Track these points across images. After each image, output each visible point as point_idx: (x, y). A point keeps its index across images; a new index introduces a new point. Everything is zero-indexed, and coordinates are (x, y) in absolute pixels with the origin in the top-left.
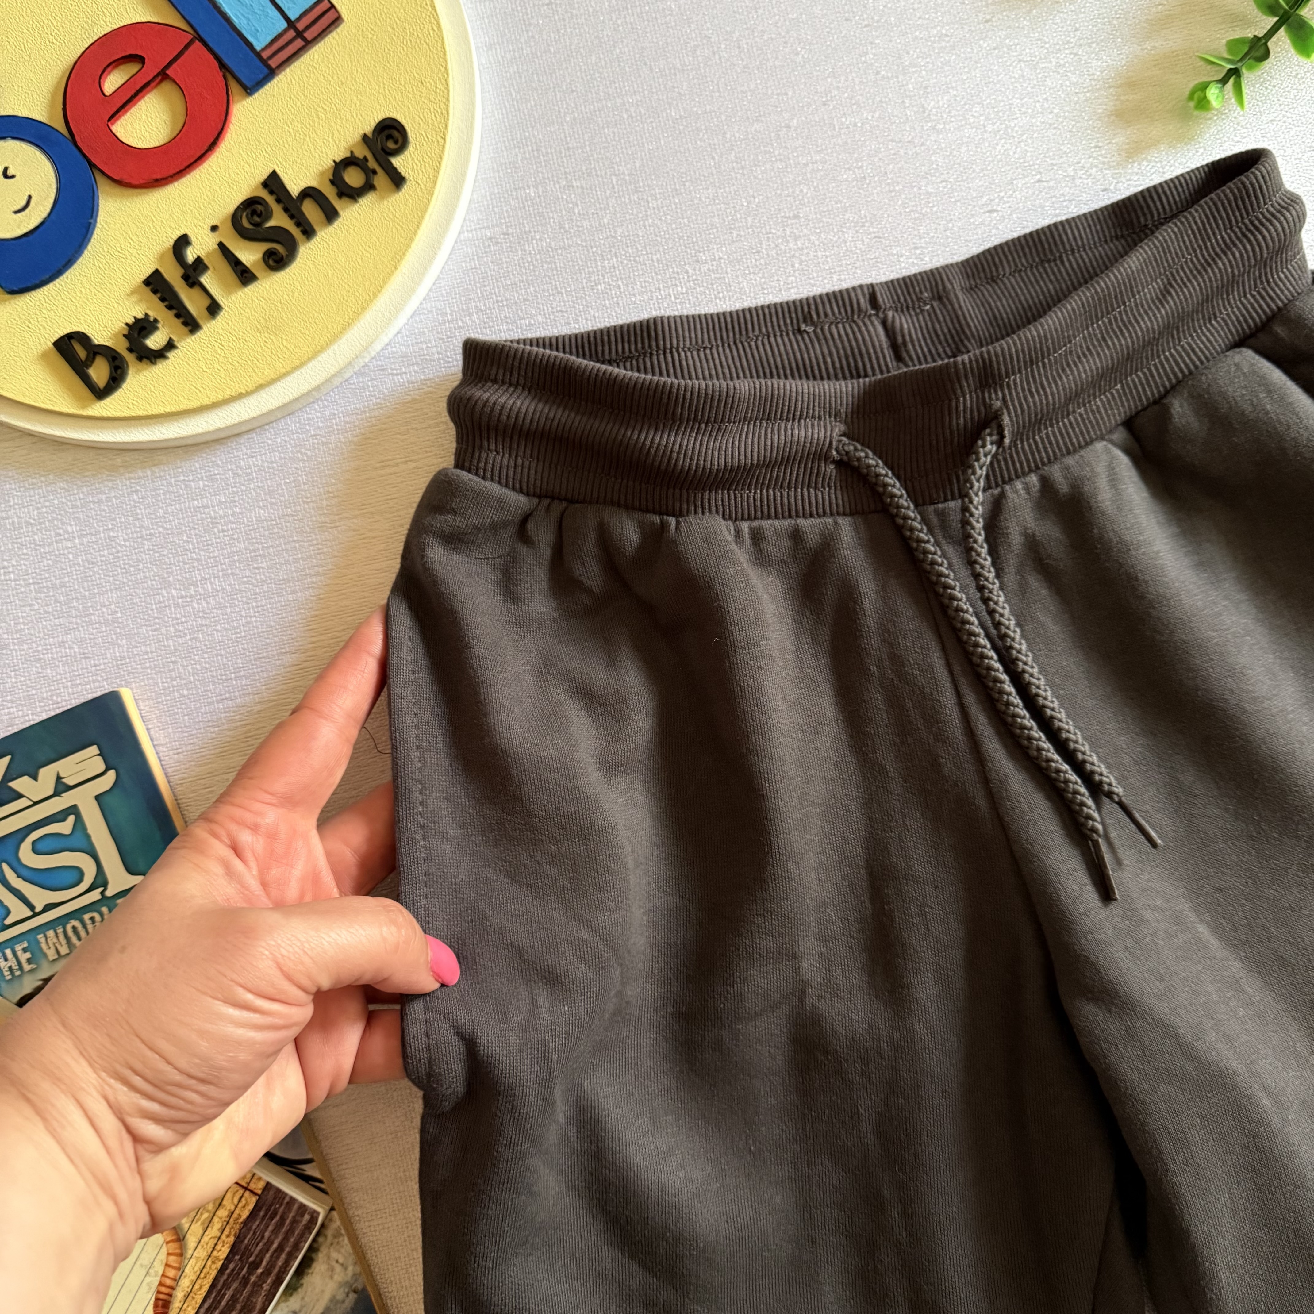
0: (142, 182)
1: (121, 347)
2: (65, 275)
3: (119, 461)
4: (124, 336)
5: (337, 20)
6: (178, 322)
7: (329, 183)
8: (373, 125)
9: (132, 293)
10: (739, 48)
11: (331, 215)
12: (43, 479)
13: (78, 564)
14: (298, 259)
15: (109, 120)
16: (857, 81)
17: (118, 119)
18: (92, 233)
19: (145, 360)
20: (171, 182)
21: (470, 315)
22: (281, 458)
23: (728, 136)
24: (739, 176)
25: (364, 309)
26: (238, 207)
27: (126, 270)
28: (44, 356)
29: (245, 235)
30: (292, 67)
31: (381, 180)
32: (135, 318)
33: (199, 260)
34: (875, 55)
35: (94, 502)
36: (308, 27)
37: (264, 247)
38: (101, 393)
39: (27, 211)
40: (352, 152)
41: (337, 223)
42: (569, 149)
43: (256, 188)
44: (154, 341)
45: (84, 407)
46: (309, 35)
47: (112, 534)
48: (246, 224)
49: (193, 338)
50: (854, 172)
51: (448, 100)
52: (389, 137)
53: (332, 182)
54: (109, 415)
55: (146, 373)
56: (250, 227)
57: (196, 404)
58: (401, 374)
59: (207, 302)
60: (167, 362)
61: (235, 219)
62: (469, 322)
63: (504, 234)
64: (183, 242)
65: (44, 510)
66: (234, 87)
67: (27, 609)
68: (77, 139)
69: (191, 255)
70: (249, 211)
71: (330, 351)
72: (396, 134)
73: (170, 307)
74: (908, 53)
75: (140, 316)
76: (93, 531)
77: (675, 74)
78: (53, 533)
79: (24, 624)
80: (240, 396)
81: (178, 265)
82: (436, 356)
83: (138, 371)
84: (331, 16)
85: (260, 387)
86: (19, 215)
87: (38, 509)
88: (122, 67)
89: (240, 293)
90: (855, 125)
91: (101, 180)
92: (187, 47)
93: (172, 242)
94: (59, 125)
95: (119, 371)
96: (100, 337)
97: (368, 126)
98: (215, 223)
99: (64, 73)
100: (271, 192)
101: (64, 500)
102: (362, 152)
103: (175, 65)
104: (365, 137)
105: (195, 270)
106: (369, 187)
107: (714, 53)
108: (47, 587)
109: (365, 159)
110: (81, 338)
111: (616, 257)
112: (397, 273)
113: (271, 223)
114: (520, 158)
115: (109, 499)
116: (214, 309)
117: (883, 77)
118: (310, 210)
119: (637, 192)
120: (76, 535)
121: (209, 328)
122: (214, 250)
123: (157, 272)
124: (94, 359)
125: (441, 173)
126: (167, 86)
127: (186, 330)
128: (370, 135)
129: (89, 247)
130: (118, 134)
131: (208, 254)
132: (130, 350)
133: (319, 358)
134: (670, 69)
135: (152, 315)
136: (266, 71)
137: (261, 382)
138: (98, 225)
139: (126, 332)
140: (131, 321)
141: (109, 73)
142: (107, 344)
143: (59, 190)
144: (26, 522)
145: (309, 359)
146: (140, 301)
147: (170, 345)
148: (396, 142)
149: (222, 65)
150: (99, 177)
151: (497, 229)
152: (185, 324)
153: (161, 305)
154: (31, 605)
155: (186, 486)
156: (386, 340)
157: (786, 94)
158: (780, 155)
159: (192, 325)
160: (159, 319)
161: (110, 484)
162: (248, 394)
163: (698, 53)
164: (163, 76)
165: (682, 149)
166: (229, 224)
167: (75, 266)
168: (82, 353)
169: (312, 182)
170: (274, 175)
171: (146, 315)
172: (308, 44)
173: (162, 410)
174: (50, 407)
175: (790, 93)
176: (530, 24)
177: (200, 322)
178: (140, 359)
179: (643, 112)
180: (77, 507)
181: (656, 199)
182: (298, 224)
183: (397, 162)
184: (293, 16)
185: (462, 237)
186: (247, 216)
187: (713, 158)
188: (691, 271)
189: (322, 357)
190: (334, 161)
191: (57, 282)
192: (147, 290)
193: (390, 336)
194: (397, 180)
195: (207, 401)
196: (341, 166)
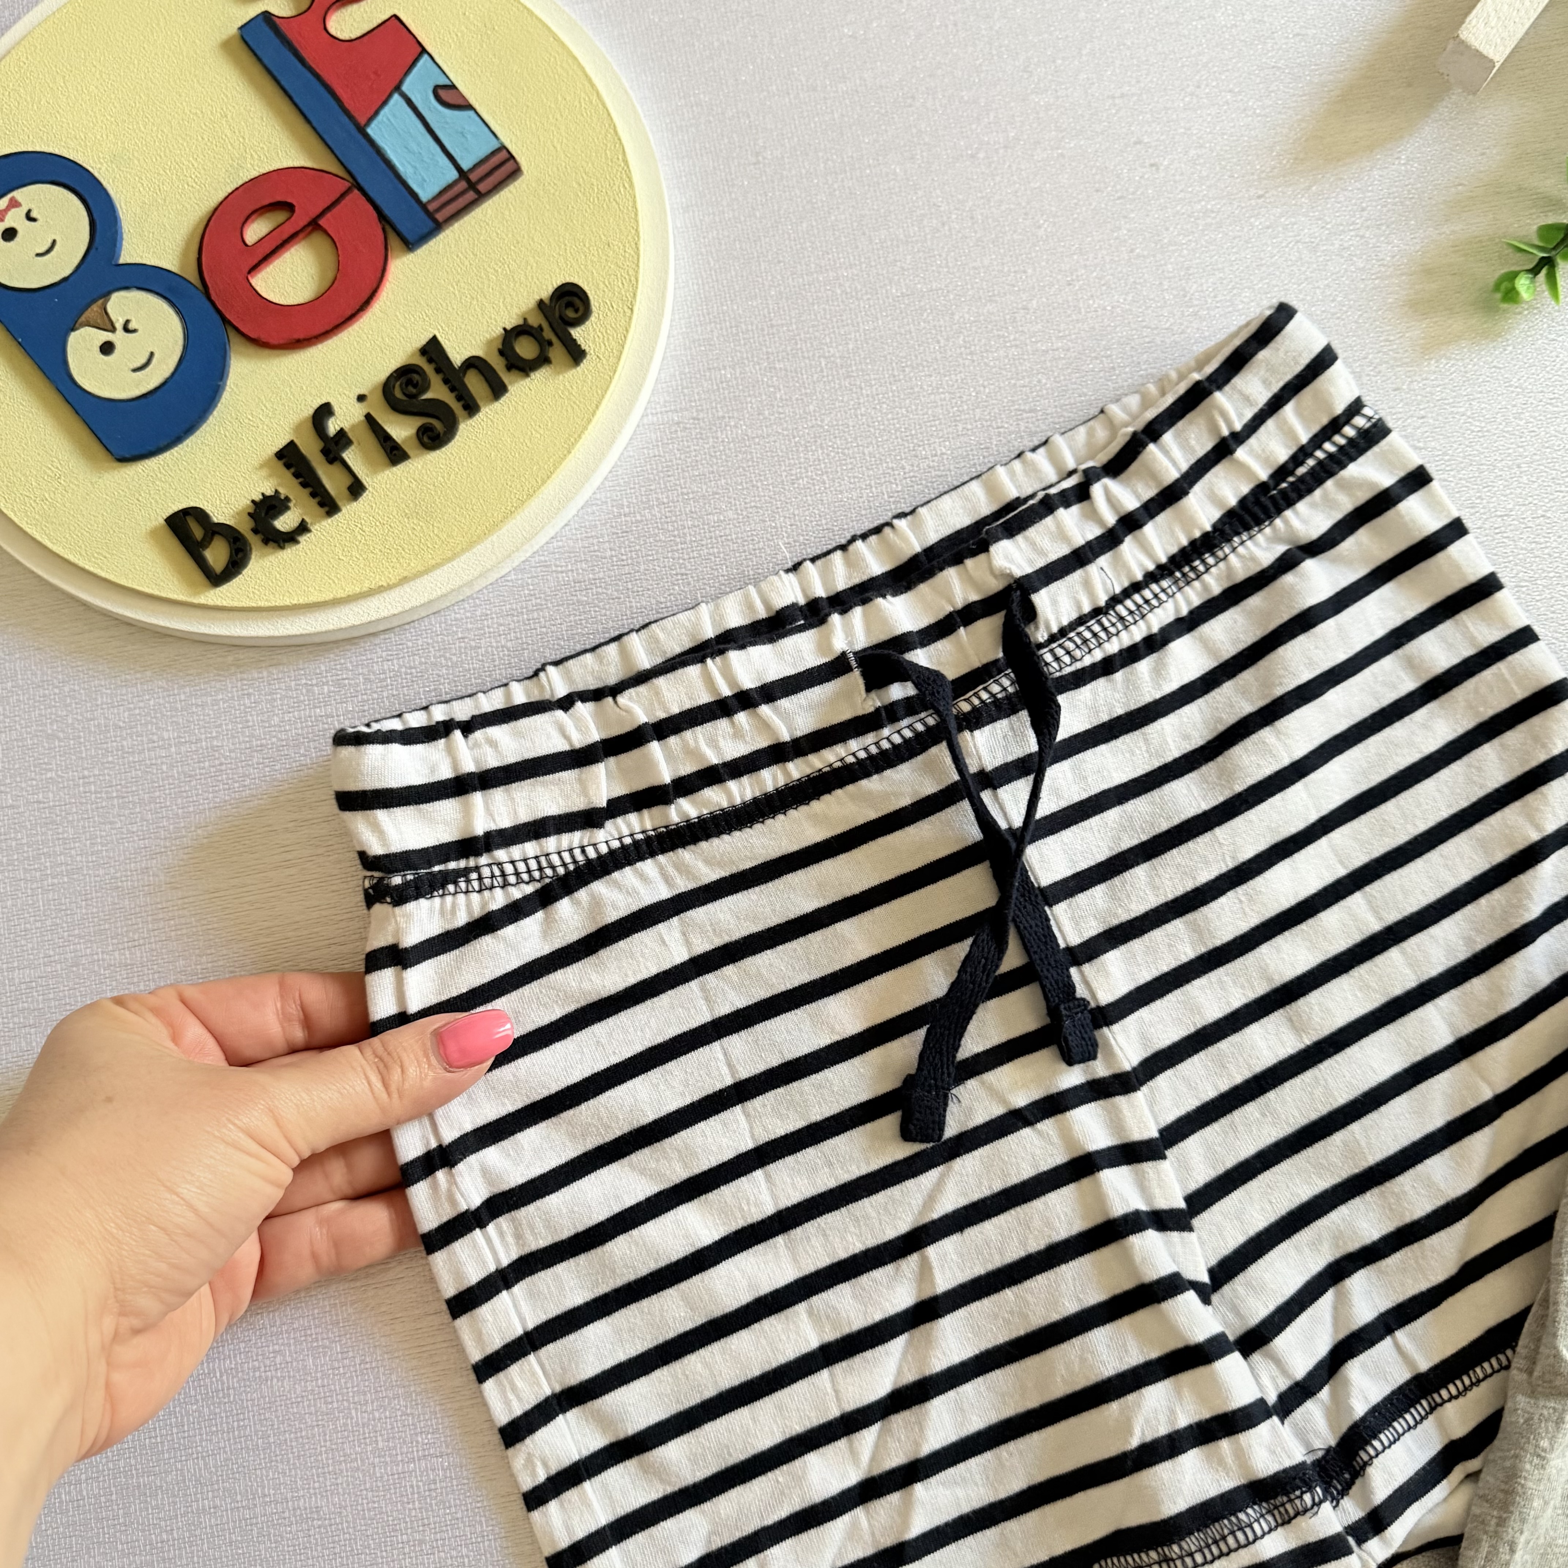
0: (282, 342)
1: (245, 527)
2: (185, 443)
3: (230, 659)
4: (249, 514)
5: (516, 172)
6: (313, 502)
7: (496, 353)
8: (551, 290)
9: (262, 466)
10: (972, 218)
11: (498, 390)
12: (139, 675)
13: (173, 776)
14: (457, 437)
15: (249, 272)
16: (1108, 259)
17: (260, 271)
18: (220, 397)
19: (271, 543)
20: (314, 344)
21: (651, 508)
22: (421, 663)
23: (956, 317)
24: (967, 362)
25: (530, 496)
26: (391, 375)
27: (256, 440)
28: (154, 533)
29: (397, 407)
30: (461, 222)
31: (557, 352)
32: (263, 494)
33: (341, 433)
34: (1129, 231)
35: (197, 705)
36: (482, 179)
37: (418, 422)
38: (217, 579)
39: (148, 370)
40: (525, 319)
41: (503, 399)
42: (772, 326)
43: (413, 355)
44: (284, 523)
45: (196, 594)
46: (482, 187)
47: (215, 743)
48: (398, 394)
49: (329, 520)
50: (1102, 362)
51: (638, 266)
52: (569, 305)
53: (501, 352)
54: (225, 604)
55: (272, 558)
56: (404, 398)
57: (327, 596)
58: (567, 572)
59: (348, 481)
60: (298, 546)
61: (387, 388)
62: (649, 516)
63: (694, 419)
64: (324, 412)
65: (137, 711)
66: (394, 241)
67: (108, 826)
68: (212, 292)
69: (333, 427)
70: (403, 379)
71: (487, 543)
72: (577, 302)
73: (304, 485)
74: (1167, 229)
75: (269, 492)
76: (194, 739)
77: (898, 246)
78: (145, 739)
79: (102, 845)
80: (380, 590)
81: (317, 437)
82: (609, 553)
83: (263, 556)
84: (509, 167)
85: (404, 580)
86: (138, 373)
87: (129, 709)
88: (268, 215)
89: (387, 472)
90: (1105, 309)
91: (234, 339)
92: (343, 196)
93: (311, 411)
94: (192, 275)
95: (240, 555)
96: (220, 515)
97: (545, 292)
98: (363, 391)
99: (201, 220)
100: (430, 361)
101: (161, 701)
102: (535, 320)
103: (329, 215)
104: (541, 304)
105: (337, 443)
106: (542, 360)
107: (943, 224)
108: (134, 803)
109: (540, 328)
110: (197, 514)
111: (822, 448)
112: (570, 456)
113: (428, 395)
114: (715, 334)
115: (216, 702)
116: (356, 489)
117: (1138, 256)
118: (474, 383)
119: (849, 377)
120: (172, 742)
121: (350, 510)
122: (360, 422)
123: (291, 444)
124: (211, 539)
125: (626, 347)
126: (317, 239)
127: (322, 511)
128: (547, 301)
129: (215, 413)
130: (258, 288)
131: (353, 427)
132: (255, 531)
133: (474, 550)
134: (892, 240)
135: (283, 492)
136: (431, 225)
137: (406, 574)
138: (227, 388)
139: (251, 511)
140: (258, 497)
141: (253, 221)
142: (228, 523)
143: (185, 348)
144: (114, 724)
145: (463, 551)
146: (270, 476)
147: (303, 528)
148: (577, 311)
149: (382, 217)
150: (232, 334)
151: (685, 413)
152: (321, 504)
153: (295, 482)
154: (111, 823)
155: (308, 691)
156: (552, 533)
157: (1025, 272)
158: (1015, 339)
159: (330, 507)
160: (291, 497)
161: (218, 685)
162: (390, 587)
163: (925, 222)
164: (314, 226)
165: (903, 331)
166: (379, 393)
167: (198, 433)
168: (198, 533)
169: (478, 351)
170: (434, 342)
171: (276, 491)
172: (481, 197)
173: (287, 602)
174: (156, 592)
175: (1030, 271)
176: (733, 185)
177: (340, 503)
178: (266, 541)
179: (859, 287)
180: (176, 710)
181: (871, 386)
182: (459, 398)
183: (577, 333)
184: (466, 165)
185: (645, 421)
186: (401, 385)
187: (938, 342)
188: (908, 468)
189: (478, 549)
190: (505, 329)
191: (176, 451)
192: (279, 464)
193: (557, 528)
194: (576, 354)
195: (341, 594)
196: (511, 335)
